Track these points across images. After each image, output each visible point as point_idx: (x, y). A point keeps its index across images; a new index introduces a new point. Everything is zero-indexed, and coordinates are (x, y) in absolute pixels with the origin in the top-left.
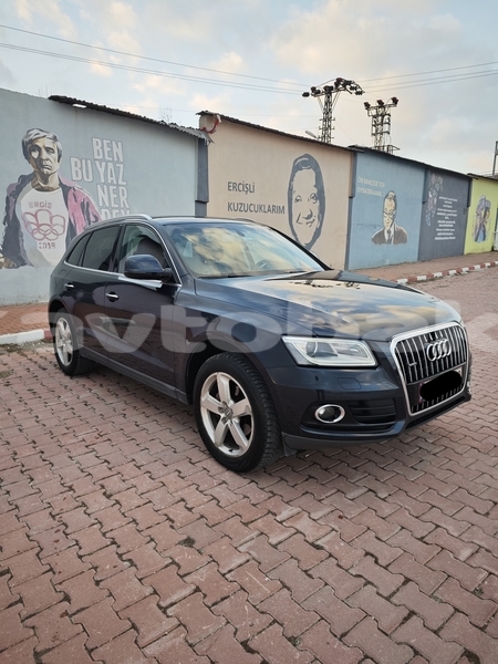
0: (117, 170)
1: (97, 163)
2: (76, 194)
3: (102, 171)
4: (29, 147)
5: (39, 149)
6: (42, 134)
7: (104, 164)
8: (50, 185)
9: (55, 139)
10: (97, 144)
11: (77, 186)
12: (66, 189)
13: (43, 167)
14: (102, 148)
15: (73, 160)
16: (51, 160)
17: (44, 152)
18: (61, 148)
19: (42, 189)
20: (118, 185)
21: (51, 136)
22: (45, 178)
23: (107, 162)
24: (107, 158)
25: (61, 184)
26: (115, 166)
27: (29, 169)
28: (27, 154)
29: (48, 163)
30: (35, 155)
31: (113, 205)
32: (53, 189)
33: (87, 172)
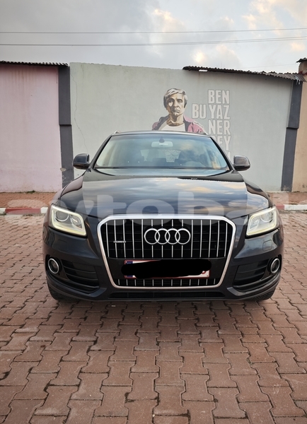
0: (224, 109)
1: (210, 106)
2: (194, 127)
3: (213, 111)
4: (168, 100)
5: (173, 101)
6: (176, 91)
7: (215, 106)
8: (178, 122)
9: (184, 93)
10: (211, 94)
11: (195, 122)
12: (187, 124)
13: (174, 111)
14: (215, 96)
15: (194, 105)
16: (180, 107)
17: (176, 102)
18: (187, 99)
19: (172, 125)
20: (223, 120)
21: (181, 92)
22: (175, 118)
23: (217, 105)
24: (217, 102)
25: (184, 121)
26: (222, 107)
27: (166, 113)
28: (166, 104)
29: (178, 108)
30: (171, 104)
31: (219, 133)
32: (179, 125)
33: (203, 112)
